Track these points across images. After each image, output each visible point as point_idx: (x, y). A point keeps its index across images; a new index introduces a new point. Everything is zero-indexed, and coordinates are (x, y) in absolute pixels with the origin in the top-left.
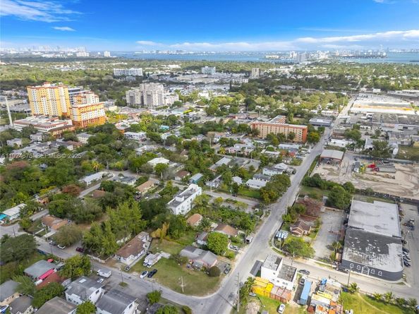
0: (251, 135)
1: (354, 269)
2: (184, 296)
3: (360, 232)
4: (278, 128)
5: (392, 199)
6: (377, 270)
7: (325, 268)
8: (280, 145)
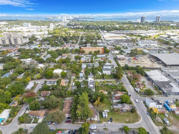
0: (81, 53)
1: (169, 95)
2: (133, 124)
3: (159, 82)
4: (92, 49)
5: (151, 69)
6: (176, 93)
7: (161, 97)
8: (97, 56)
